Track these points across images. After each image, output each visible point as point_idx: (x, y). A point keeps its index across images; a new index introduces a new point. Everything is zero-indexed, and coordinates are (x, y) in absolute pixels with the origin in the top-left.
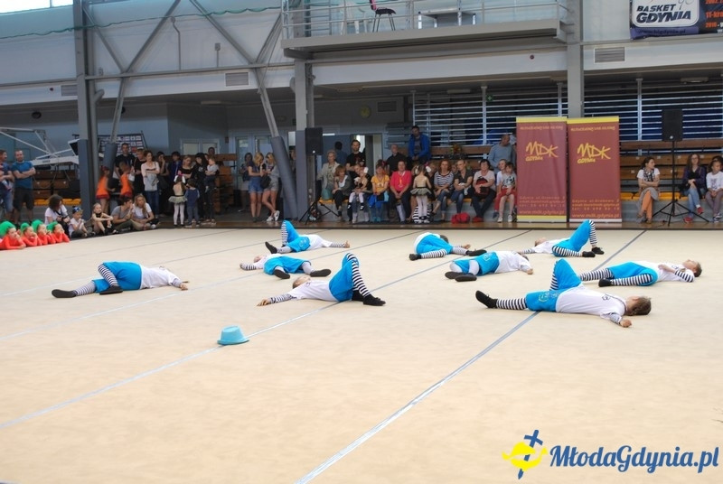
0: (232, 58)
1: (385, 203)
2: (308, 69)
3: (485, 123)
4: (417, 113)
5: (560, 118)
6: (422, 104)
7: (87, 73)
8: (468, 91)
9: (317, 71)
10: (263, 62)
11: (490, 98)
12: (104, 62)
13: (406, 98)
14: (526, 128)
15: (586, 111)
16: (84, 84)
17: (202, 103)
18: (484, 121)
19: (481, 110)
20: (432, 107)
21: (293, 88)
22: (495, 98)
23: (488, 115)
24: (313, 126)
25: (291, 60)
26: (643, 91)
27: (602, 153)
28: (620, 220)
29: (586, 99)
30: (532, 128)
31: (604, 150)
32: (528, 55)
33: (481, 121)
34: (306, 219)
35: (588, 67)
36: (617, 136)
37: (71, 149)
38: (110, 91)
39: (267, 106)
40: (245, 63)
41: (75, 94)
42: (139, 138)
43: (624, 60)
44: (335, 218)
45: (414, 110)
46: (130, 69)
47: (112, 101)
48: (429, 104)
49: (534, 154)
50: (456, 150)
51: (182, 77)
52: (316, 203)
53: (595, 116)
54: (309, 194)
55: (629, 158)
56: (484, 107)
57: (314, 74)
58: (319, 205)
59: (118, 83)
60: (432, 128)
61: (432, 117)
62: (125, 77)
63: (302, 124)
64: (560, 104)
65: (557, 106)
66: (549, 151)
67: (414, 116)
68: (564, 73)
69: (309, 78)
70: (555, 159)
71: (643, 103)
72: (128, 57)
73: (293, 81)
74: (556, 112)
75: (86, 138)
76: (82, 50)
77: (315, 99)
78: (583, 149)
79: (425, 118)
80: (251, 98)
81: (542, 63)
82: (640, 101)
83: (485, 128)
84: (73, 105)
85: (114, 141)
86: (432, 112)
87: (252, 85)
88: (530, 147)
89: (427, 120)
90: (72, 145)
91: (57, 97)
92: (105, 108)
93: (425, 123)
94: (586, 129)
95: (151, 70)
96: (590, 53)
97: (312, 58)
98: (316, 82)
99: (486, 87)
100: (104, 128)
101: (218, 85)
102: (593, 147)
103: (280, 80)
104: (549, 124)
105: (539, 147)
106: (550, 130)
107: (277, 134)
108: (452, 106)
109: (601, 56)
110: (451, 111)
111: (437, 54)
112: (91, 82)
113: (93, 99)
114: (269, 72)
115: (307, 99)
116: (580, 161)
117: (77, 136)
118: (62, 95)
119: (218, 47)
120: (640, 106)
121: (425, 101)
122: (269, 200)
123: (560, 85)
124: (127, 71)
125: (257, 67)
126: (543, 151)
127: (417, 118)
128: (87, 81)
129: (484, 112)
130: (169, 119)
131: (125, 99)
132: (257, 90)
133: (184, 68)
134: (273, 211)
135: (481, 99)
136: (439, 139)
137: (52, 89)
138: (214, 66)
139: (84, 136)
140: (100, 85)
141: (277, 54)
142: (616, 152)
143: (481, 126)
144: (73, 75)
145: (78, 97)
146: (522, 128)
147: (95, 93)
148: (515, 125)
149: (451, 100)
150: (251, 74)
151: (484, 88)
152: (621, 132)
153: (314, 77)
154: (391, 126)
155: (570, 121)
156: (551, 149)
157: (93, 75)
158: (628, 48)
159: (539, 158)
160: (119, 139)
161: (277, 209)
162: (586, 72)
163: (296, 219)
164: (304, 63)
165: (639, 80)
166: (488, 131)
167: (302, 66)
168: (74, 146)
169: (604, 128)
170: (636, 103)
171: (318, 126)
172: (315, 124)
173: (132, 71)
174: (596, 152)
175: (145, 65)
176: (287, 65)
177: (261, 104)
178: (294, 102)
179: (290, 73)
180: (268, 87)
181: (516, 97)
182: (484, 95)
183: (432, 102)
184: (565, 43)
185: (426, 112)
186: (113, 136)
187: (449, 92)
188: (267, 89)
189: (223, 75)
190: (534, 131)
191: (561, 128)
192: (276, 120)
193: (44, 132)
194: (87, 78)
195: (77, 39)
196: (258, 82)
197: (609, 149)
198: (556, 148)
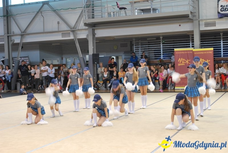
0: (64, 27)
2: (93, 31)
3: (162, 51)
4: (135, 47)
5: (191, 49)
6: (137, 44)
7: (8, 33)
9: (96, 31)
10: (76, 28)
11: (164, 42)
12: (15, 29)
13: (131, 42)
14: (178, 53)
15: (201, 46)
16: (7, 37)
17: (53, 44)
18: (162, 50)
19: (160, 46)
20: (141, 45)
21: (87, 38)
22: (166, 41)
23: (163, 48)
24: (95, 53)
25: (87, 27)
26: (223, 38)
27: (207, 62)
29: (201, 42)
30: (180, 53)
32: (178, 25)
33: (160, 50)
35: (201, 29)
36: (212, 55)
38: (17, 40)
39: (78, 45)
40: (69, 29)
42: (27, 58)
43: (216, 26)
44: (104, 89)
45: (134, 46)
47: (18, 44)
48: (140, 44)
49: (181, 63)
51: (44, 34)
53: (204, 48)
54: (94, 79)
56: (161, 45)
57: (95, 33)
58: (98, 83)
59: (20, 37)
61: (141, 49)
62: (23, 35)
63: (91, 52)
64: (191, 43)
65: (189, 44)
66: (187, 62)
67: (134, 49)
68: (193, 32)
69: (94, 34)
72: (24, 26)
73: (88, 35)
74: (189, 47)
75: (8, 58)
77: (96, 43)
79: (139, 49)
80: (72, 43)
81: (184, 28)
82: (222, 42)
83: (162, 53)
84: (3, 45)
85: (18, 59)
86: (141, 47)
87: (72, 37)
88: (180, 60)
89: (140, 50)
92: (15, 47)
93: (139, 51)
94: (200, 53)
95: (32, 32)
96: (202, 23)
97: (95, 27)
98: (96, 36)
99: (162, 37)
100: (14, 54)
101: (59, 37)
102: (203, 60)
103: (82, 35)
104: (187, 51)
105: (183, 60)
106: (187, 53)
107: (81, 56)
108: (149, 45)
109: (207, 25)
110: (149, 47)
111: (143, 24)
112: (9, 37)
113: (10, 43)
114: (78, 32)
115: (93, 42)
117: (4, 57)
119: (58, 23)
120: (222, 44)
123: (191, 36)
124: (23, 32)
125: (73, 30)
127: (135, 49)
129: (162, 47)
130: (40, 51)
131: (23, 43)
133: (46, 31)
135: (160, 42)
138: (57, 30)
140: (13, 38)
141: (81, 25)
142: (213, 62)
143: (160, 52)
144: (3, 34)
145: (4, 42)
146: (176, 53)
147: (11, 41)
149: (149, 42)
150: (71, 33)
151: (161, 38)
152: (214, 54)
153: (96, 34)
154: (126, 53)
155: (194, 50)
156: (188, 61)
157: (11, 34)
158: (217, 21)
160: (20, 59)
162: (201, 31)
164: (91, 29)
165: (221, 34)
166: (163, 54)
167: (91, 30)
168: (3, 61)
169: (208, 53)
171: (97, 53)
172: (96, 52)
173: (25, 32)
175: (29, 31)
176: (85, 29)
177: (76, 44)
178: (88, 44)
179: (87, 32)
180: (78, 37)
181: (174, 41)
182: (161, 40)
183: (141, 43)
184: (192, 20)
185: (139, 47)
186: (18, 57)
187: (148, 39)
188: (78, 39)
189: (61, 33)
190: (181, 54)
191: (192, 52)
192: (81, 51)
194: (8, 35)
195: (4, 20)
196: (74, 36)
197: (210, 61)
198: (190, 60)
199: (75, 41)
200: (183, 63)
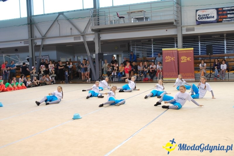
0: (76, 32)
1: (123, 75)
3: (153, 51)
4: (132, 48)
5: (175, 49)
6: (133, 45)
7: (32, 37)
8: (147, 41)
9: (101, 36)
10: (85, 33)
11: (154, 43)
12: (37, 34)
13: (129, 43)
14: (165, 52)
15: (183, 46)
16: (31, 40)
17: (67, 46)
19: (151, 46)
20: (136, 46)
21: (94, 41)
22: (156, 43)
23: (154, 48)
24: (100, 52)
25: (93, 32)
26: (201, 40)
27: (188, 59)
28: (194, 79)
29: (183, 43)
30: (167, 52)
31: (189, 58)
32: (165, 30)
33: (152, 50)
35: (183, 33)
36: (193, 54)
37: (27, 60)
38: (39, 43)
39: (87, 46)
40: (80, 34)
41: (28, 44)
42: (48, 57)
43: (194, 31)
46: (45, 36)
47: (39, 46)
48: (135, 45)
49: (168, 59)
50: (144, 59)
51: (60, 38)
52: (102, 76)
53: (186, 48)
54: (99, 73)
55: (197, 60)
56: (152, 46)
57: (100, 36)
58: (103, 76)
59: (41, 40)
60: (137, 52)
61: (137, 49)
62: (43, 38)
63: (97, 52)
64: (175, 44)
65: (174, 45)
66: (172, 59)
67: (131, 49)
68: (176, 35)
69: (99, 38)
70: (174, 61)
71: (201, 44)
72: (44, 32)
73: (94, 39)
74: (174, 47)
75: (32, 57)
76: (30, 30)
77: (101, 44)
78: (182, 58)
79: (134, 49)
80: (82, 44)
81: (170, 32)
82: (199, 43)
83: (153, 52)
84: (27, 47)
85: (40, 58)
86: (137, 47)
87: (82, 40)
88: (167, 57)
89: (135, 50)
90: (27, 59)
91: (22, 45)
92: (37, 48)
93: (135, 51)
94: (182, 52)
95: (51, 36)
96: (184, 29)
97: (100, 32)
98: (101, 39)
99: (153, 40)
100: (37, 54)
101: (71, 40)
102: (186, 57)
103: (90, 39)
104: (172, 50)
106: (172, 52)
107: (90, 55)
109: (188, 30)
110: (143, 47)
111: (138, 30)
112: (33, 40)
114: (87, 36)
115: (98, 44)
116: (182, 62)
117: (28, 56)
118: (24, 44)
119: (71, 29)
120: (200, 44)
121: (135, 44)
122: (87, 75)
123: (175, 39)
124: (44, 37)
125: (83, 35)
126: (171, 58)
127: (132, 49)
128: (32, 40)
129: (152, 47)
130: (57, 51)
131: (43, 45)
133: (61, 35)
134: (89, 78)
135: (151, 43)
136: (139, 55)
137: (21, 42)
138: (70, 34)
139: (31, 56)
140: (36, 41)
141: (89, 31)
142: (193, 59)
143: (152, 51)
144: (28, 38)
145: (29, 45)
146: (164, 52)
147: (34, 43)
148: (162, 51)
149: (142, 44)
150: (81, 37)
151: (152, 40)
152: (194, 53)
153: (101, 37)
154: (124, 52)
155: (179, 50)
156: (173, 58)
157: (34, 38)
158: (196, 27)
159: (169, 61)
160: (42, 57)
161: (90, 78)
162: (183, 35)
165: (199, 37)
166: (154, 53)
167: (97, 34)
168: (28, 59)
169: (189, 51)
170: (198, 44)
171: (102, 52)
173: (45, 37)
174: (187, 59)
175: (49, 35)
176: (92, 34)
177: (85, 46)
178: (95, 45)
179: (93, 36)
181: (162, 42)
182: (152, 42)
184: (176, 26)
185: (135, 47)
186: (40, 56)
187: (142, 41)
188: (87, 42)
189: (73, 37)
190: (168, 52)
191: (176, 52)
192: (89, 51)
193: (19, 55)
194: (32, 39)
195: (28, 27)
196: (84, 40)
198: (174, 58)
199: (84, 43)
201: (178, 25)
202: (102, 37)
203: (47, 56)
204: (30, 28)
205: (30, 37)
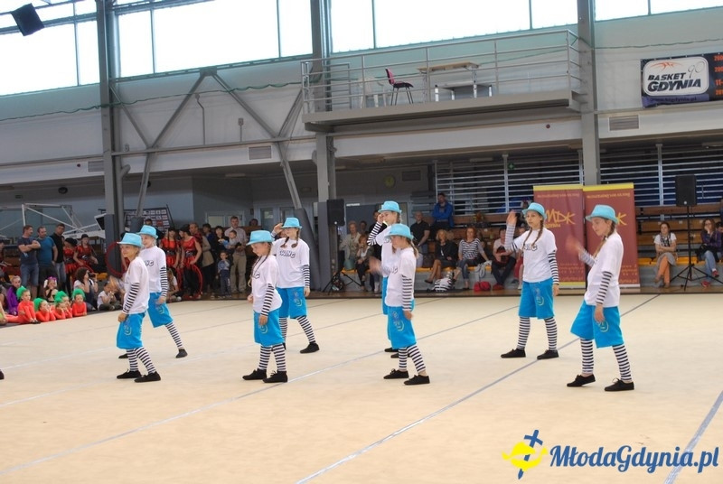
0: (256, 133)
2: (330, 141)
3: (507, 191)
4: (439, 182)
6: (444, 172)
7: (113, 149)
8: (490, 159)
9: (336, 143)
10: (285, 136)
11: (511, 166)
12: (130, 138)
13: (430, 168)
14: (544, 196)
15: (602, 178)
16: (110, 160)
17: (227, 176)
18: (507, 189)
19: (503, 178)
20: (455, 176)
21: (315, 161)
22: (517, 166)
23: (510, 183)
24: (335, 197)
25: (313, 133)
26: (664, 157)
27: (619, 219)
28: (639, 285)
29: (602, 166)
30: (549, 196)
31: (620, 216)
32: (544, 125)
33: (503, 189)
34: (328, 289)
35: (602, 135)
36: (632, 202)
37: (97, 224)
38: (136, 166)
39: (290, 178)
40: (268, 137)
41: (102, 169)
42: (164, 212)
43: (638, 127)
45: (436, 179)
46: (156, 144)
47: (139, 176)
48: (452, 173)
49: (552, 221)
50: (479, 219)
51: (206, 152)
52: (338, 274)
53: (611, 182)
54: (332, 264)
55: (652, 223)
56: (506, 175)
57: (335, 146)
58: (342, 275)
59: (144, 158)
60: (456, 197)
61: (455, 186)
62: (151, 152)
63: (324, 194)
64: (580, 171)
65: (578, 173)
66: (567, 219)
67: (436, 185)
68: (579, 142)
69: (331, 150)
70: (572, 226)
71: (664, 168)
72: (153, 132)
73: (315, 154)
74: (578, 179)
75: (113, 212)
76: (108, 126)
77: (336, 170)
79: (448, 187)
80: (275, 170)
81: (558, 132)
82: (660, 166)
83: (507, 196)
84: (100, 180)
85: (140, 215)
86: (455, 181)
87: (275, 158)
88: (548, 214)
89: (451, 189)
90: (98, 219)
91: (84, 172)
92: (131, 183)
93: (449, 192)
94: (602, 196)
95: (176, 145)
96: (604, 121)
97: (333, 132)
98: (338, 155)
99: (507, 156)
100: (130, 202)
101: (242, 159)
103: (302, 153)
104: (566, 191)
105: (556, 215)
106: (567, 198)
107: (300, 206)
108: (475, 174)
109: (616, 125)
110: (475, 180)
112: (117, 158)
113: (120, 175)
114: (291, 145)
115: (329, 172)
117: (103, 211)
118: (89, 171)
119: (241, 122)
120: (661, 171)
121: (447, 171)
123: (580, 153)
124: (153, 147)
125: (280, 141)
126: (561, 218)
127: (439, 187)
128: (114, 157)
129: (506, 180)
130: (194, 192)
131: (151, 173)
132: (279, 163)
133: (209, 142)
135: (502, 167)
136: (464, 207)
137: (79, 165)
138: (237, 140)
139: (111, 211)
140: (126, 161)
141: (299, 128)
142: (632, 218)
143: (504, 194)
144: (101, 152)
145: (105, 173)
146: (539, 196)
147: (122, 168)
148: (532, 193)
149: (475, 169)
150: (274, 148)
151: (505, 157)
152: (636, 198)
153: (336, 150)
154: (416, 195)
155: (586, 189)
156: (568, 216)
157: (120, 151)
158: (644, 116)
159: (557, 225)
160: (145, 212)
162: (601, 140)
163: (320, 290)
164: (325, 136)
165: (659, 146)
166: (510, 199)
167: (323, 138)
168: (101, 221)
169: (620, 195)
170: (657, 168)
171: (342, 197)
172: (338, 194)
173: (158, 147)
175: (168, 142)
176: (309, 138)
177: (284, 175)
178: (316, 173)
179: (312, 146)
180: (291, 160)
182: (505, 163)
183: (454, 171)
184: (578, 112)
185: (449, 181)
186: (140, 210)
187: (472, 160)
188: (290, 162)
189: (246, 149)
190: (551, 199)
191: (578, 195)
192: (298, 191)
193: (71, 207)
194: (114, 154)
195: (104, 116)
196: (281, 155)
197: (625, 215)
198: (573, 215)
199: (282, 168)
200: (555, 221)
201: (583, 109)
202: (338, 148)
203: (165, 208)
204: (108, 119)
205: (110, 147)
